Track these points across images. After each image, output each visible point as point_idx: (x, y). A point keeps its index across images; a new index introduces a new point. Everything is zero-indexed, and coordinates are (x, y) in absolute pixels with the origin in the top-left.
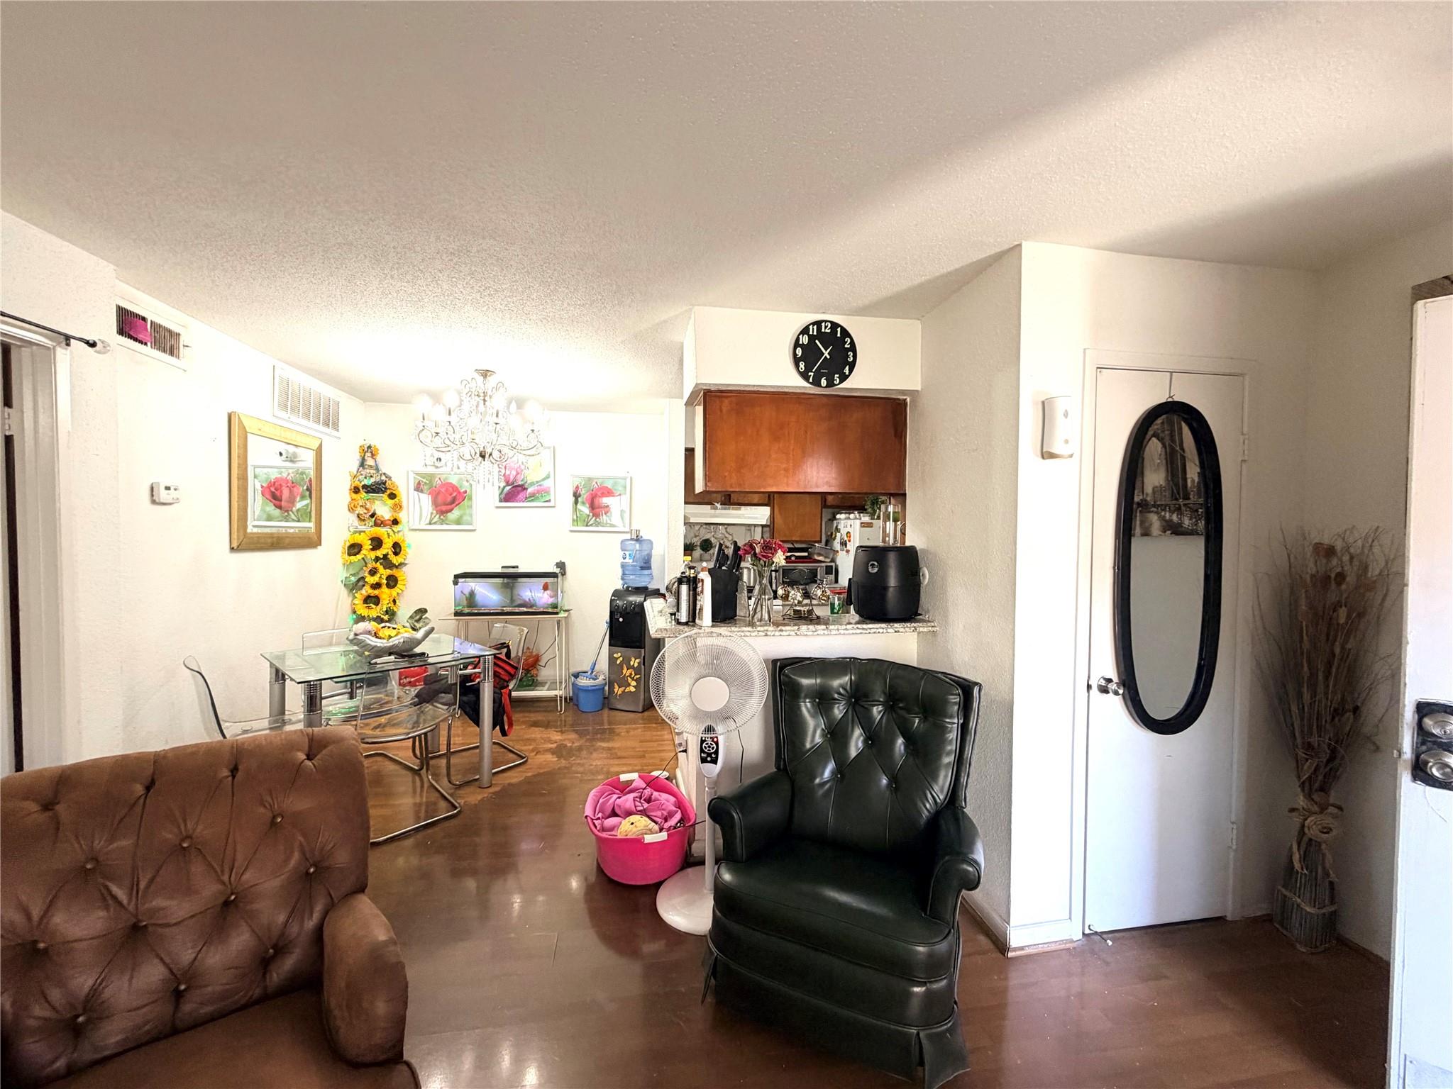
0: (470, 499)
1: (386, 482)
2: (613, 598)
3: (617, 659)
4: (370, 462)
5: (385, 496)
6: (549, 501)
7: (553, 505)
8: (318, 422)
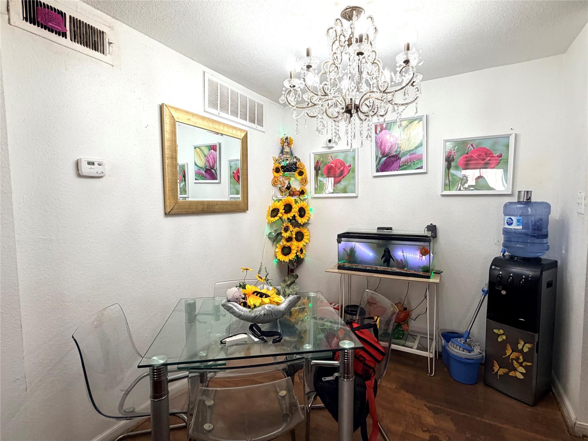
0: (354, 171)
1: (296, 163)
2: (493, 267)
3: (499, 335)
4: (287, 149)
5: (296, 174)
6: (421, 168)
7: (425, 171)
8: (246, 119)
